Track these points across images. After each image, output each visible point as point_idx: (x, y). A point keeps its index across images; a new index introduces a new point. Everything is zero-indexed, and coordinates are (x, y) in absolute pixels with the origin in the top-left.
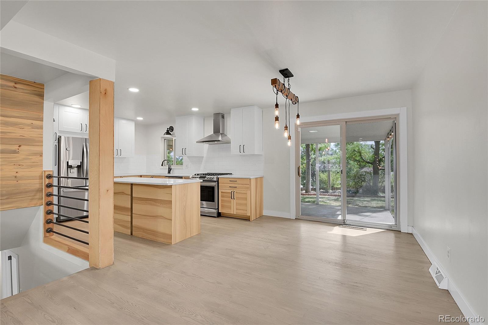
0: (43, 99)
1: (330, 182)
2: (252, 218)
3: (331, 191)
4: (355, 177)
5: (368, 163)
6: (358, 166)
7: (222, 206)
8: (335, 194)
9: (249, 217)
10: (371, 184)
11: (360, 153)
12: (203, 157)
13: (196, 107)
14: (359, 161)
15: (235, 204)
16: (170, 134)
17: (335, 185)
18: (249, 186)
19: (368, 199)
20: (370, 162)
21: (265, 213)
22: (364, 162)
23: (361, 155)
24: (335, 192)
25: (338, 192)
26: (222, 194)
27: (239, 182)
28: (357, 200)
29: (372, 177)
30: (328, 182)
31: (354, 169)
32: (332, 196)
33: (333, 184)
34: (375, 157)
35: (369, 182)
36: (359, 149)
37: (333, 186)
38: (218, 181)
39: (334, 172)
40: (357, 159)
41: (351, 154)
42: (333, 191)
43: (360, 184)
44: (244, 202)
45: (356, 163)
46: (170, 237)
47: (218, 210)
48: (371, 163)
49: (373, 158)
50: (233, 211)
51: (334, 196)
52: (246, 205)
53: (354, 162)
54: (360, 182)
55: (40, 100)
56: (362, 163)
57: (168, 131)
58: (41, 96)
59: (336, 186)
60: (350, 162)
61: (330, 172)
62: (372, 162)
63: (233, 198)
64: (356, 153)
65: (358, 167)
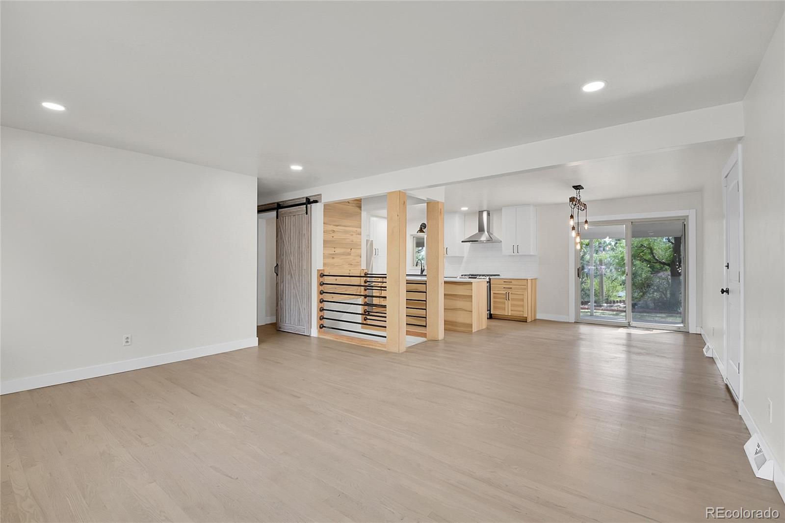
0: (361, 210)
1: (603, 292)
2: (529, 320)
3: (606, 305)
4: (644, 284)
5: (664, 264)
6: (649, 269)
7: (494, 307)
8: (613, 308)
9: (525, 318)
10: (668, 295)
11: (651, 249)
12: (463, 257)
13: (464, 206)
14: (648, 261)
15: (510, 305)
16: (423, 232)
17: (611, 297)
18: (526, 287)
19: (663, 315)
20: (666, 262)
21: (539, 316)
22: (656, 263)
23: (652, 253)
24: (612, 306)
25: (616, 306)
26: (495, 295)
27: (514, 282)
28: (646, 316)
29: (669, 285)
30: (601, 293)
31: (641, 274)
32: (608, 310)
33: (608, 296)
34: (674, 255)
35: (665, 292)
36: (649, 244)
37: (607, 299)
38: (490, 282)
39: (609, 278)
40: (647, 259)
41: (636, 251)
42: (608, 305)
43: (651, 295)
44: (520, 303)
45: (645, 264)
46: (471, 326)
47: (490, 312)
48: (668, 265)
49: (672, 256)
50: (508, 312)
51: (610, 310)
52: (523, 306)
53: (643, 262)
54: (651, 293)
55: (359, 211)
56: (655, 265)
57: (421, 228)
58: (360, 207)
59: (612, 299)
60: (635, 263)
61: (604, 278)
62: (669, 262)
63: (507, 299)
64: (645, 249)
65: (649, 271)
